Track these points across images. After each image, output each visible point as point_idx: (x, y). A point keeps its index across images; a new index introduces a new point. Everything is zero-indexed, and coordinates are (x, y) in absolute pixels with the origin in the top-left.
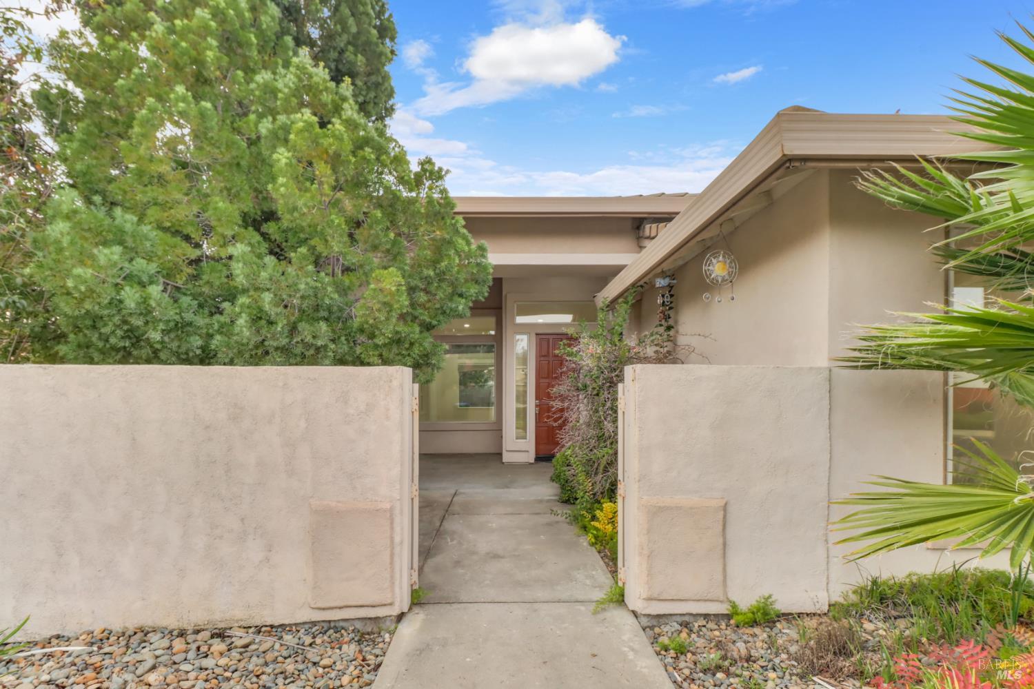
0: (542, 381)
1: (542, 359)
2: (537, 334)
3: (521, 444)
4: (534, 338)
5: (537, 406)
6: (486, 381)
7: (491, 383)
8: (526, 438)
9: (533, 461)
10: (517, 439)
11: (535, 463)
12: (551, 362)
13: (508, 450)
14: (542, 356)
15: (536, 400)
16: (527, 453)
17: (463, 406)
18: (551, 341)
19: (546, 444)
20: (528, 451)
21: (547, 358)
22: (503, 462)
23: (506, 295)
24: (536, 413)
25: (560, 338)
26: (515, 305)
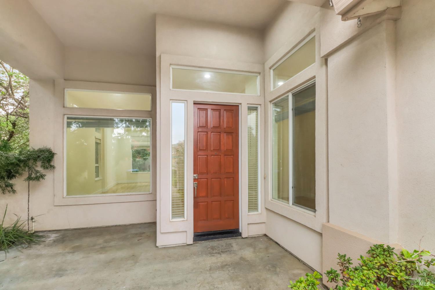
0: (200, 153)
1: (200, 130)
2: (195, 103)
3: (178, 224)
4: (191, 105)
5: (195, 180)
8: (183, 216)
9: (190, 241)
10: (173, 217)
11: (194, 243)
12: (209, 133)
13: (162, 232)
14: (200, 127)
15: (194, 173)
16: (185, 234)
17: (134, 171)
18: (209, 111)
19: (204, 220)
20: (186, 231)
21: (205, 130)
22: (157, 245)
23: (160, 56)
24: (194, 188)
25: (219, 107)
26: (171, 70)
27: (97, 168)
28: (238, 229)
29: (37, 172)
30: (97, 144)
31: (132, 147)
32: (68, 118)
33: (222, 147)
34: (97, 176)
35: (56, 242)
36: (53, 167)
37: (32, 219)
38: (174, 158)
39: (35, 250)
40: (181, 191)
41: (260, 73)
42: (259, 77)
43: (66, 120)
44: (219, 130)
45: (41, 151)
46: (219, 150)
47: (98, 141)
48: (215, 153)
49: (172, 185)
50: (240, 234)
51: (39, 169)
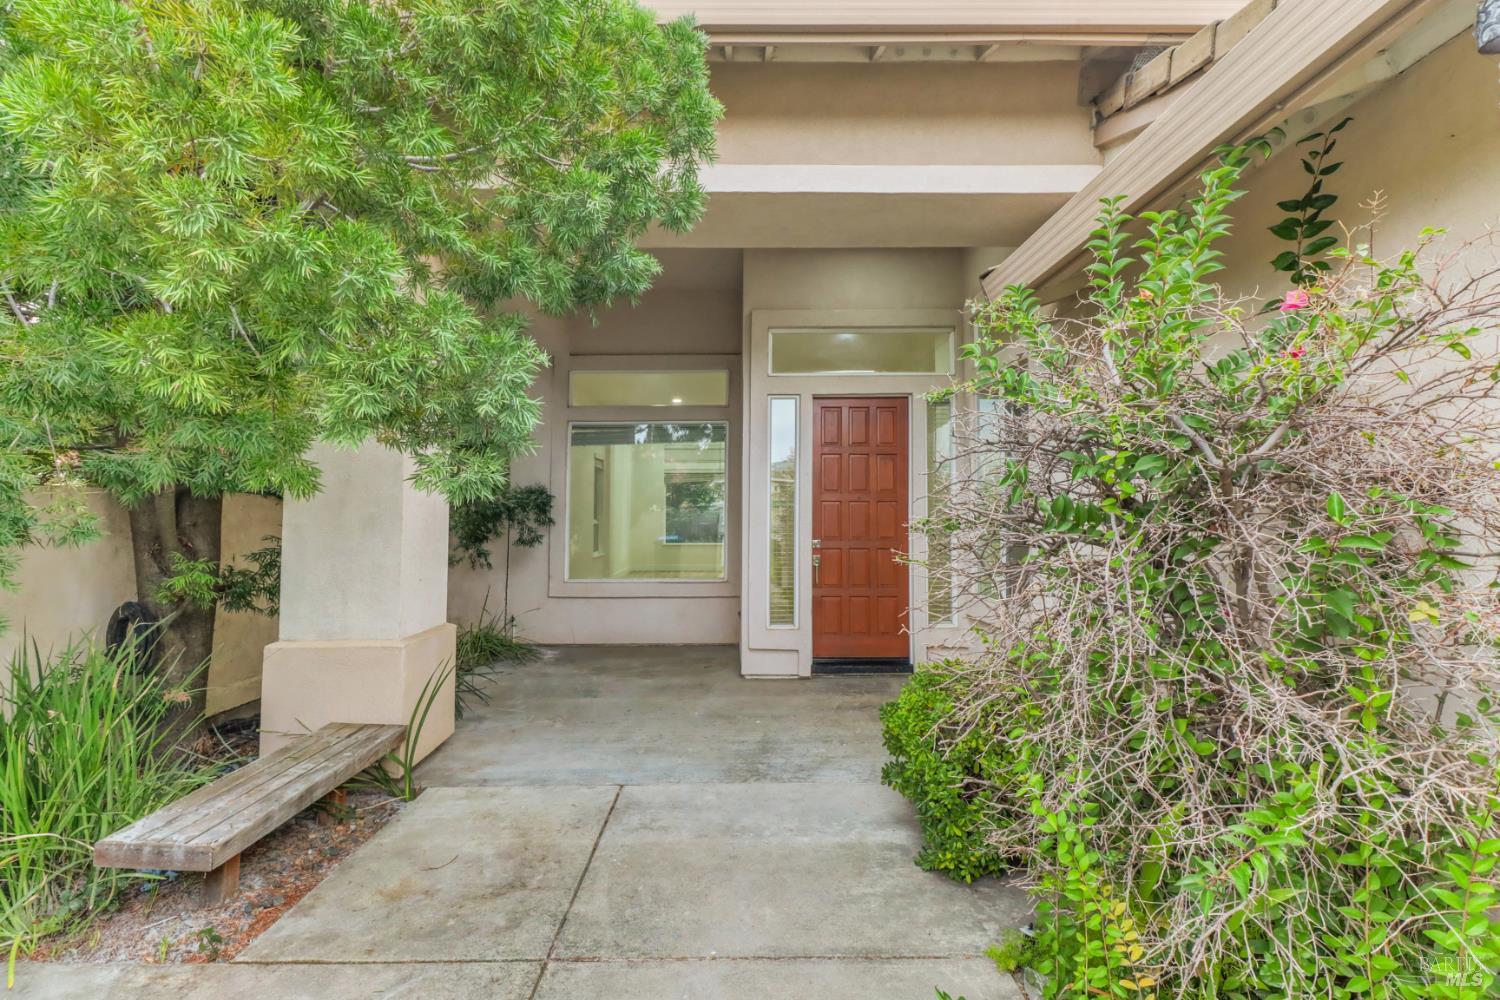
0: (826, 496)
1: (826, 449)
2: (816, 398)
3: (783, 635)
4: (809, 406)
5: (815, 551)
6: (712, 500)
7: (720, 503)
8: (792, 622)
9: (806, 672)
10: (772, 623)
11: (813, 677)
12: (845, 456)
13: (752, 646)
14: (827, 444)
15: (814, 538)
16: (795, 655)
17: (672, 541)
18: (845, 411)
19: (835, 634)
20: (797, 651)
21: (836, 449)
22: (743, 672)
23: (751, 314)
24: (814, 567)
25: (865, 405)
26: (770, 336)
27: (596, 527)
28: (908, 658)
29: (530, 530)
30: (598, 471)
31: (668, 476)
32: (574, 427)
33: (873, 484)
34: (596, 548)
35: (558, 661)
36: (551, 521)
37: (513, 619)
38: (775, 506)
39: (533, 668)
40: (789, 593)
41: (954, 328)
42: (952, 335)
43: (571, 431)
44: (864, 449)
45: (530, 491)
46: (866, 490)
47: (599, 466)
48: (855, 496)
49: (771, 580)
50: (911, 669)
51: (532, 524)
